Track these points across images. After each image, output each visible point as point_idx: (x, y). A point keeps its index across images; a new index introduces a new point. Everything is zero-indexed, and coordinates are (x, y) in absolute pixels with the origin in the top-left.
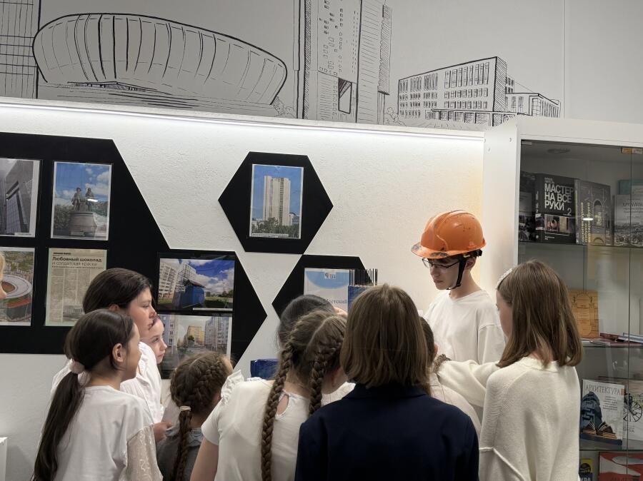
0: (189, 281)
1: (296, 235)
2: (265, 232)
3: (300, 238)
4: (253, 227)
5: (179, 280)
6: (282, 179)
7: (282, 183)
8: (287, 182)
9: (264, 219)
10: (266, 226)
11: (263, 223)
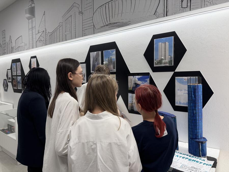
0: (136, 83)
1: (172, 64)
2: (160, 64)
3: (173, 65)
4: (155, 63)
5: (133, 83)
6: (165, 43)
7: (165, 44)
8: (167, 43)
9: (159, 60)
10: (160, 62)
11: (159, 61)
